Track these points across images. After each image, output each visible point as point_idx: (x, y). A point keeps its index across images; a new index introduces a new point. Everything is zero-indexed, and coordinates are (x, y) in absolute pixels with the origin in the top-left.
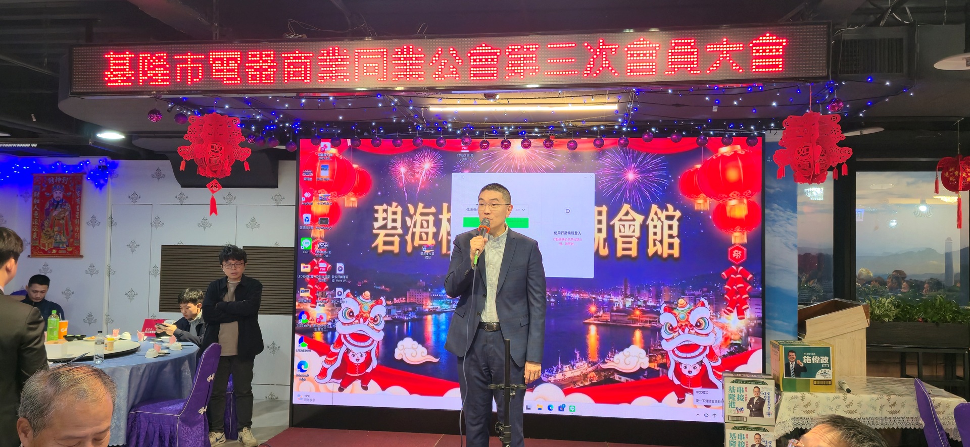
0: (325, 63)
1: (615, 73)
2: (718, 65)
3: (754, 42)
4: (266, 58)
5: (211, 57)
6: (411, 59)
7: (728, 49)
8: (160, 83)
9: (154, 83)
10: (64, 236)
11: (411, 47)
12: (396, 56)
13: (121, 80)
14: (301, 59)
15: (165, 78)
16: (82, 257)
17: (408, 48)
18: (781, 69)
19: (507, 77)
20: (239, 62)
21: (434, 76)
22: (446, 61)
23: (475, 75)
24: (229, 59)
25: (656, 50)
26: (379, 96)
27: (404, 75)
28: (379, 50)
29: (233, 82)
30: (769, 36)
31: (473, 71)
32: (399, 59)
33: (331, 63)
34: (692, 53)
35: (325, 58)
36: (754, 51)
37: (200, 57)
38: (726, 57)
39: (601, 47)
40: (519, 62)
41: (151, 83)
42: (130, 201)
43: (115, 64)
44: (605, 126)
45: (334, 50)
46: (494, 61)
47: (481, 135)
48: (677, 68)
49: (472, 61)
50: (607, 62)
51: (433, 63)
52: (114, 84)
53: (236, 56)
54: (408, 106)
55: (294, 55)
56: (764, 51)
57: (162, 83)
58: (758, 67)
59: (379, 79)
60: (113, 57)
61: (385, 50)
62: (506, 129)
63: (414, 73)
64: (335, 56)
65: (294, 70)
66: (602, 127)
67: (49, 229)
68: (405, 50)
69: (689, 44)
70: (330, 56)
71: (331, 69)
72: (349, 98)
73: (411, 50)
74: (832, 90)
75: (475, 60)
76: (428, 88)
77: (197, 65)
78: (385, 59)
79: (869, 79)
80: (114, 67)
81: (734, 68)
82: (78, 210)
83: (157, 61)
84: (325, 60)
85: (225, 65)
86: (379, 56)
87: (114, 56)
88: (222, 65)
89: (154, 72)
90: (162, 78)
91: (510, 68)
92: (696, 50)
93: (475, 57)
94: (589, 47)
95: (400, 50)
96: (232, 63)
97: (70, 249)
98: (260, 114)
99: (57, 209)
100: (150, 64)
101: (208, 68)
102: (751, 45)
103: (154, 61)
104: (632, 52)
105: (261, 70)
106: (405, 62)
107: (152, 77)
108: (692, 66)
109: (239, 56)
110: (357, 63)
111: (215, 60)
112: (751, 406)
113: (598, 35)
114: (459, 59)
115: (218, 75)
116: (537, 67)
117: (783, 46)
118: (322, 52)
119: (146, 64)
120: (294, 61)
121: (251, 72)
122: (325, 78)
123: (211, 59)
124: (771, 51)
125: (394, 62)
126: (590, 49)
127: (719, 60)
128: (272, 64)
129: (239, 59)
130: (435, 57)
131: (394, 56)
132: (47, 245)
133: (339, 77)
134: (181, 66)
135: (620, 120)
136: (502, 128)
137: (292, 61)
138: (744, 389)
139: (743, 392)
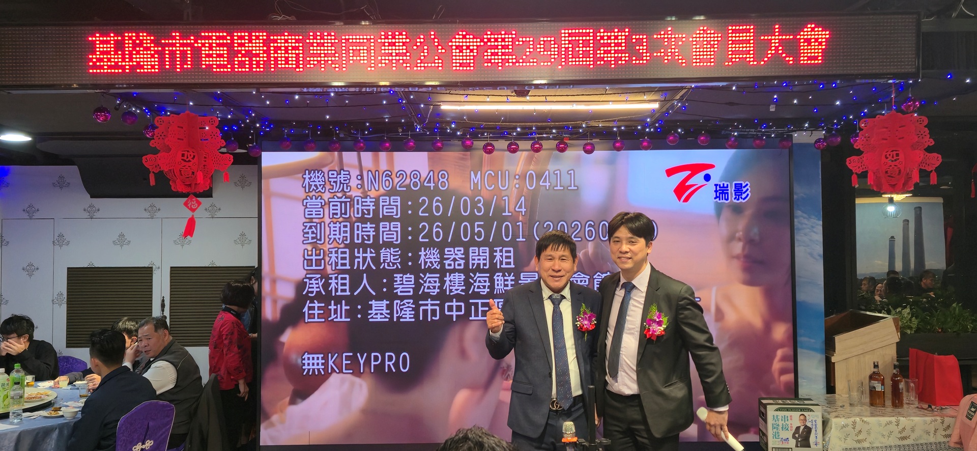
42: (26, 216)
66: (623, 128)
79: (949, 76)
112: (797, 435)
135: (649, 120)
138: (789, 418)
139: (788, 421)
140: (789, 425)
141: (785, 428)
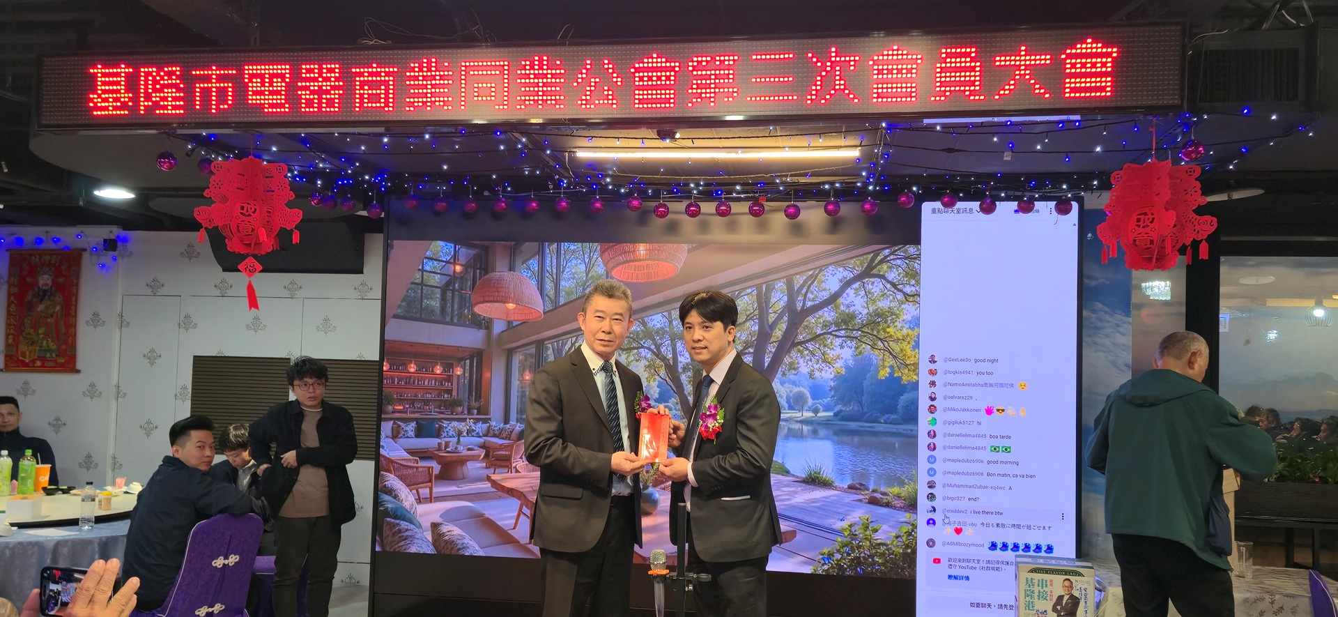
0: (416, 82)
1: (854, 98)
2: (1012, 87)
3: (1068, 51)
4: (329, 75)
5: (246, 72)
6: (545, 76)
7: (1028, 63)
8: (170, 112)
9: (162, 112)
10: (52, 341)
11: (545, 58)
12: (523, 72)
13: (113, 106)
14: (381, 76)
15: (178, 103)
16: (78, 371)
17: (541, 61)
18: (1109, 94)
19: (690, 105)
20: (287, 80)
21: (579, 102)
22: (597, 80)
23: (640, 102)
24: (272, 76)
25: (917, 64)
26: (498, 133)
27: (534, 100)
28: (498, 63)
29: (278, 110)
30: (1092, 43)
31: (639, 94)
32: (528, 76)
33: (425, 83)
34: (973, 69)
35: (417, 74)
36: (1068, 66)
37: (230, 72)
38: (1025, 74)
39: (833, 59)
40: (708, 82)
41: (158, 112)
42: (149, 291)
43: (104, 83)
44: (842, 183)
45: (429, 63)
46: (670, 80)
47: (656, 195)
48: (950, 91)
49: (637, 79)
50: (842, 82)
51: (578, 83)
52: (103, 113)
53: (283, 71)
54: (544, 150)
55: (370, 70)
56: (1084, 65)
57: (174, 112)
58: (1073, 90)
59: (497, 107)
60: (102, 73)
61: (506, 63)
62: (692, 185)
63: (549, 98)
64: (431, 71)
65: (370, 92)
66: (837, 185)
67: (32, 331)
68: (536, 63)
69: (967, 55)
70: (423, 72)
71: (425, 91)
72: (455, 137)
73: (545, 63)
74: (1187, 126)
75: (641, 79)
76: (569, 120)
77: (226, 85)
78: (506, 77)
79: (1246, 111)
80: (103, 88)
81: (1037, 91)
82: (74, 303)
83: (166, 78)
84: (416, 78)
85: (267, 85)
86: (498, 72)
87: (103, 71)
88: (263, 85)
89: (162, 95)
90: (174, 103)
91: (694, 91)
92: (978, 64)
93: (641, 74)
94: (814, 60)
95: (528, 63)
96: (277, 82)
97: (61, 360)
98: (323, 161)
99: (44, 301)
100: (155, 82)
101: (241, 90)
102: (1063, 56)
103: (162, 78)
104: (880, 67)
105: (320, 92)
106: (536, 81)
107: (159, 102)
108: (972, 88)
109: (288, 71)
110: (463, 82)
111: (252, 76)
112: (1059, 607)
113: (829, 40)
114: (617, 78)
115: (256, 99)
116: (735, 90)
117: (1113, 58)
118: (412, 65)
119: (150, 82)
120: (370, 79)
121: (306, 95)
122: (416, 104)
123: (246, 76)
124: (1094, 65)
125: (519, 81)
126: (816, 62)
127: (1014, 79)
128: (337, 84)
129: (287, 76)
130: (582, 73)
131: (519, 72)
132: (27, 353)
133: (437, 103)
134: (202, 85)
135: (864, 174)
136: (687, 185)
137: (366, 79)
138: (1048, 583)
139: (1046, 587)
140: (1049, 593)
141: (1042, 597)
